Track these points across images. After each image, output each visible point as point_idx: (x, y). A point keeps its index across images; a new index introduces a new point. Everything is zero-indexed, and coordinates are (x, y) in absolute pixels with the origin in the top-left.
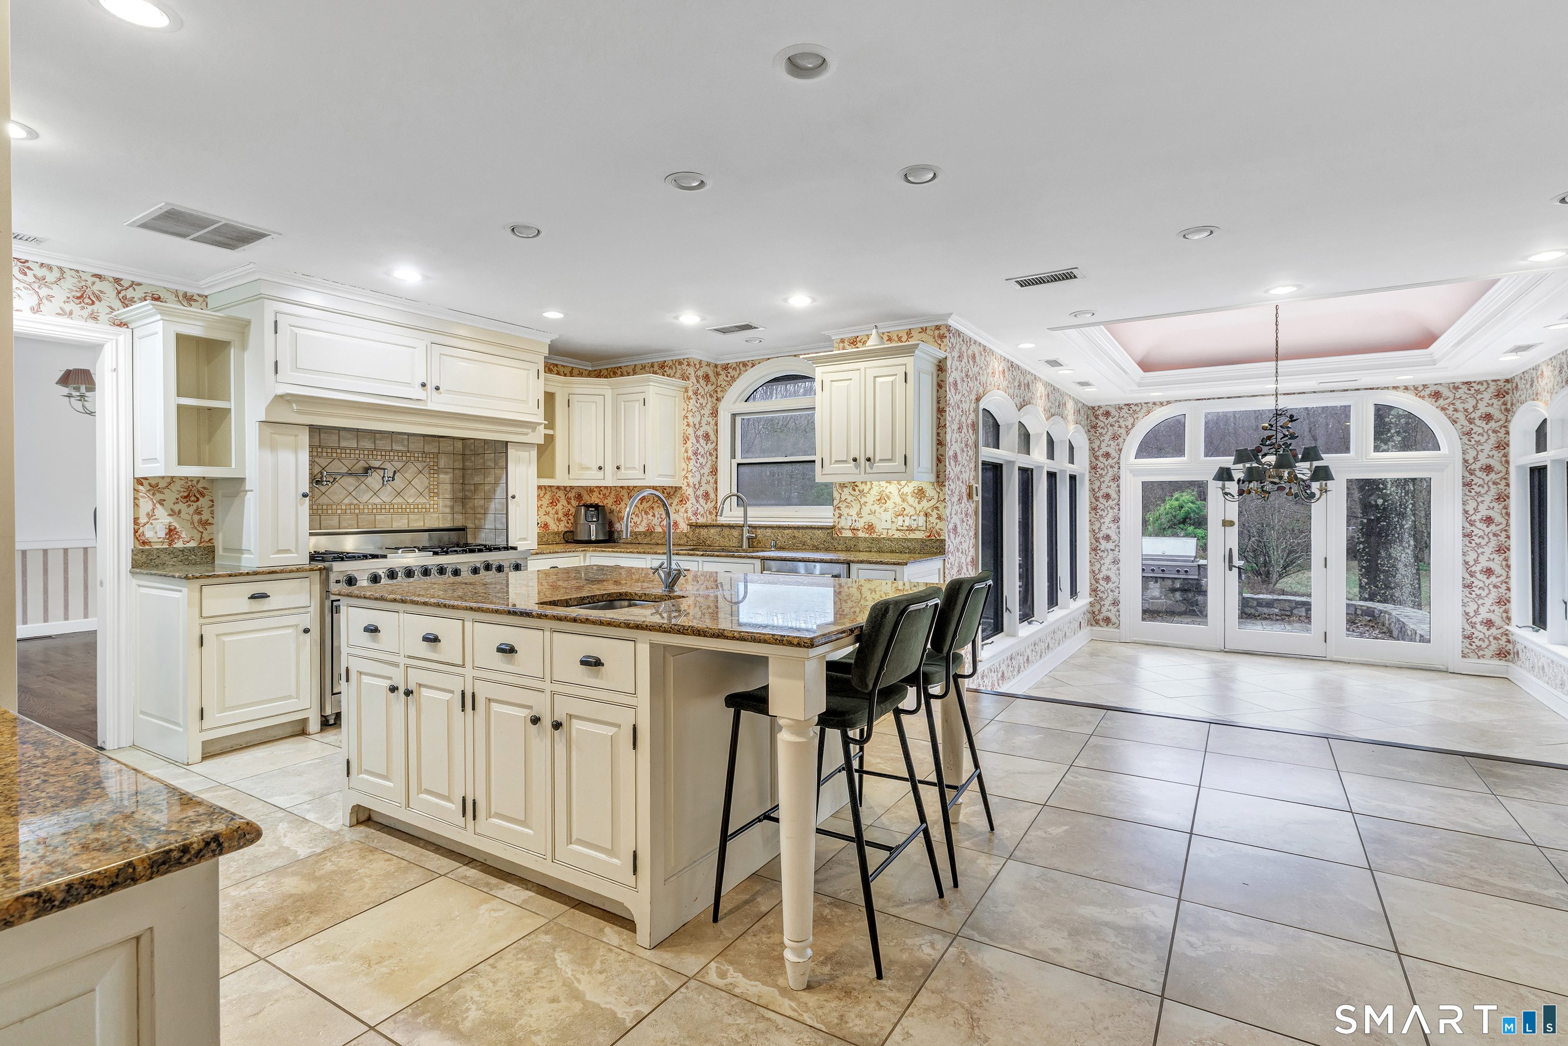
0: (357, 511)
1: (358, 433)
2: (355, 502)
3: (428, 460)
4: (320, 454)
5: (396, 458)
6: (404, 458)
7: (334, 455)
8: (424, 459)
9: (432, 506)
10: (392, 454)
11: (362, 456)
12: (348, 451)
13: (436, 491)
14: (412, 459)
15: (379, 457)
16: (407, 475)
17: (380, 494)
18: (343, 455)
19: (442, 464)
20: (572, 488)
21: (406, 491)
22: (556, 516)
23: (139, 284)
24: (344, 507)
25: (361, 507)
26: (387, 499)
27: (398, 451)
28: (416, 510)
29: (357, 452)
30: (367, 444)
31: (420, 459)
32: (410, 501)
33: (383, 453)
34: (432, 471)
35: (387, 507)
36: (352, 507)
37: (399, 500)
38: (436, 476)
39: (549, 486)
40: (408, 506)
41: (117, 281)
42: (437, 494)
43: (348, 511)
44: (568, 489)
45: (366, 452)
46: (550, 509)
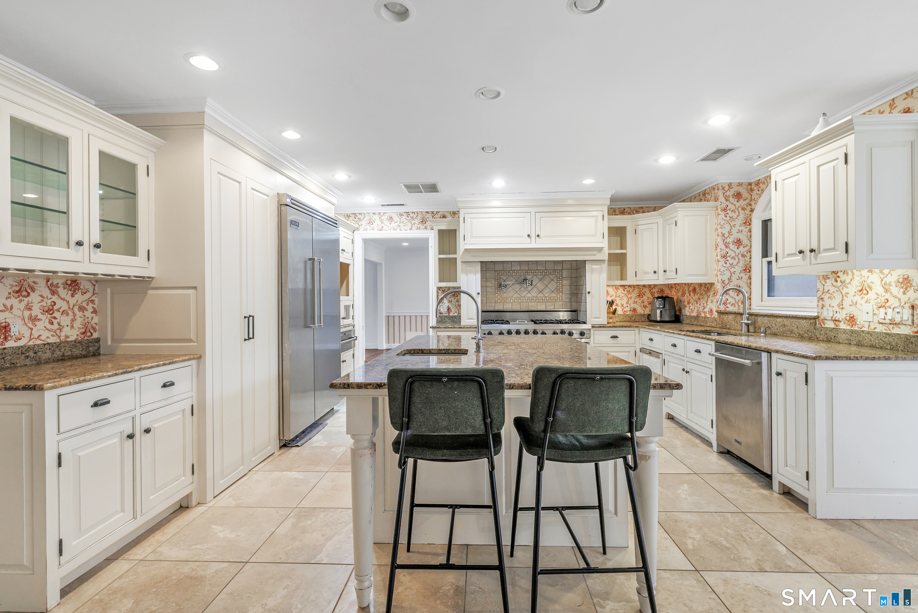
0: (520, 301)
1: (520, 263)
2: (519, 296)
3: (556, 273)
4: (503, 274)
5: (539, 273)
6: (543, 273)
7: (509, 274)
8: (554, 273)
9: (558, 298)
10: (537, 271)
11: (522, 274)
12: (516, 272)
13: (561, 290)
14: (548, 273)
15: (531, 274)
16: (545, 282)
17: (531, 292)
18: (514, 274)
19: (564, 276)
20: (655, 286)
21: (544, 290)
22: (642, 304)
23: (439, 212)
24: (514, 299)
25: (522, 299)
26: (535, 295)
27: (540, 270)
28: (550, 300)
29: (520, 272)
30: (525, 267)
31: (552, 273)
32: (547, 295)
33: (533, 272)
34: (558, 279)
35: (535, 299)
36: (518, 299)
37: (541, 295)
38: (561, 282)
39: (636, 285)
40: (545, 298)
41: (432, 212)
42: (562, 292)
43: (516, 301)
44: (652, 287)
45: (524, 272)
46: (637, 299)
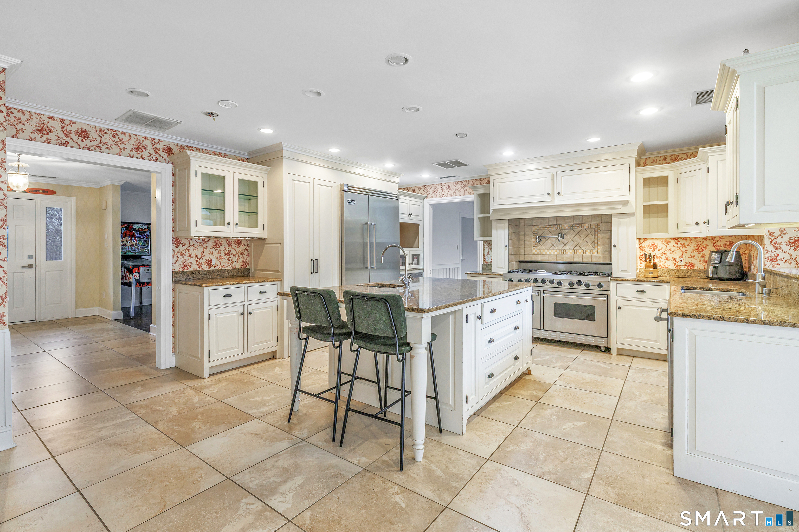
0: (556, 253)
1: (557, 218)
2: (555, 249)
3: (594, 227)
4: (540, 229)
5: (576, 227)
6: (580, 227)
7: (546, 228)
8: (592, 227)
9: (596, 251)
10: (574, 226)
11: (559, 228)
12: (552, 226)
13: (599, 243)
14: (585, 227)
15: (567, 228)
16: (582, 236)
17: (568, 245)
18: (550, 228)
19: (603, 228)
20: (721, 238)
21: (581, 243)
22: (702, 259)
24: (550, 251)
25: (558, 251)
26: (572, 248)
27: (577, 224)
28: (587, 253)
29: (556, 226)
30: (562, 222)
31: (590, 227)
32: (584, 248)
33: (569, 226)
34: (597, 233)
35: (571, 251)
36: (554, 251)
37: (577, 248)
38: (599, 235)
39: (694, 238)
40: (582, 251)
42: (600, 245)
43: (552, 253)
44: (717, 239)
45: (561, 226)
46: (695, 253)
